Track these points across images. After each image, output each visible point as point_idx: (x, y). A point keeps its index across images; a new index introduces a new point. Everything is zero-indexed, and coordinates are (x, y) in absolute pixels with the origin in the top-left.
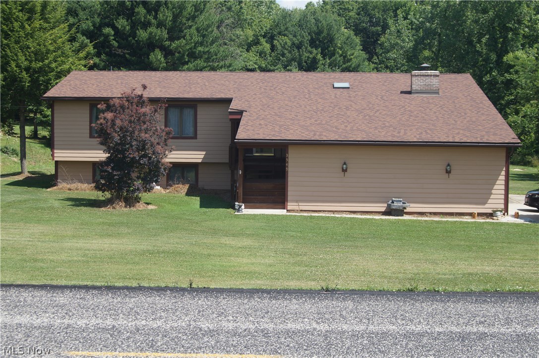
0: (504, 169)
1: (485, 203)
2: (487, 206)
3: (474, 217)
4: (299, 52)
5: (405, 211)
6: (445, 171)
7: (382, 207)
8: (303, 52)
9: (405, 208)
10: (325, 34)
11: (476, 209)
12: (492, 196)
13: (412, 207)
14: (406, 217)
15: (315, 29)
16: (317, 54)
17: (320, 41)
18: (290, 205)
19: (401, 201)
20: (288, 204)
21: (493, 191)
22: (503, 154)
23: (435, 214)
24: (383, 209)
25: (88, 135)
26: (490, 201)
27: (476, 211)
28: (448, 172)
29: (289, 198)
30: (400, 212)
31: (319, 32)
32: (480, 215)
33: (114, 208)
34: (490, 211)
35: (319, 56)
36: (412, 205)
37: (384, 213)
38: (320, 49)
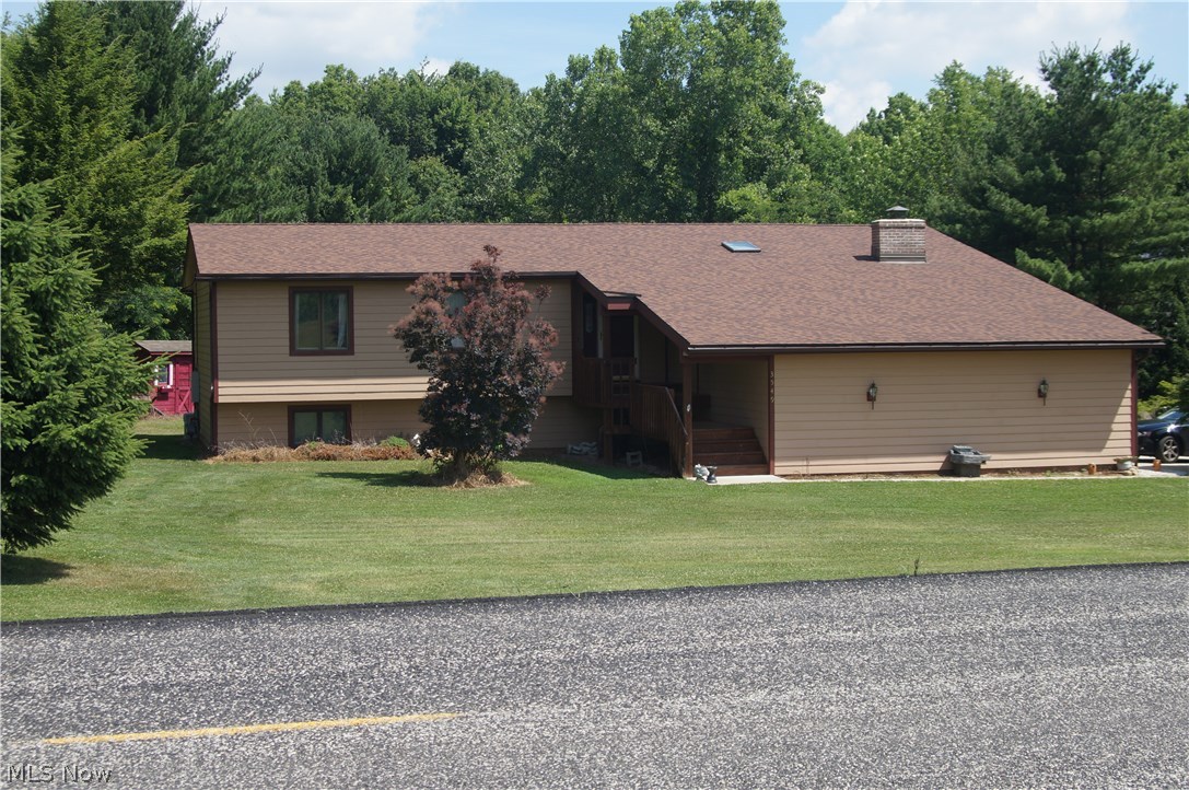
0: (1130, 387)
1: (1101, 448)
2: (1104, 452)
3: (1091, 473)
4: (309, 192)
5: (983, 467)
6: (1036, 394)
7: (936, 463)
8: (316, 191)
9: (984, 462)
10: (357, 156)
11: (1094, 459)
12: (1113, 435)
13: (996, 460)
14: (984, 478)
15: (336, 145)
16: (346, 195)
17: (348, 171)
18: (780, 467)
19: (969, 450)
20: (776, 464)
21: (1114, 427)
22: (1127, 360)
23: (1023, 470)
24: (938, 467)
25: (287, 350)
26: (1109, 444)
27: (1095, 462)
28: (1041, 395)
29: (777, 453)
30: (974, 470)
31: (345, 154)
32: (1101, 468)
33: (467, 485)
34: (1110, 461)
35: (349, 200)
36: (994, 456)
37: (941, 473)
38: (351, 186)
